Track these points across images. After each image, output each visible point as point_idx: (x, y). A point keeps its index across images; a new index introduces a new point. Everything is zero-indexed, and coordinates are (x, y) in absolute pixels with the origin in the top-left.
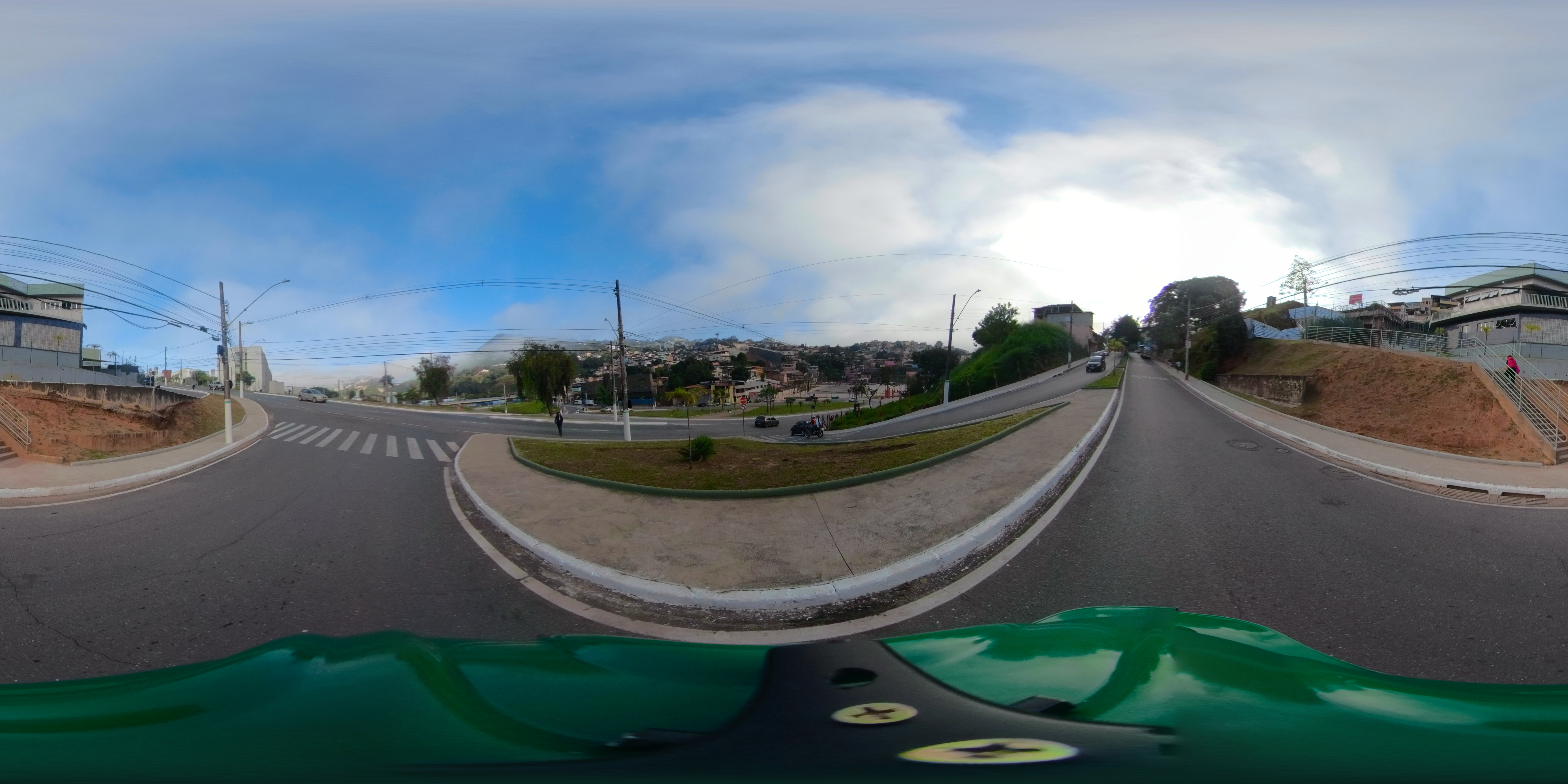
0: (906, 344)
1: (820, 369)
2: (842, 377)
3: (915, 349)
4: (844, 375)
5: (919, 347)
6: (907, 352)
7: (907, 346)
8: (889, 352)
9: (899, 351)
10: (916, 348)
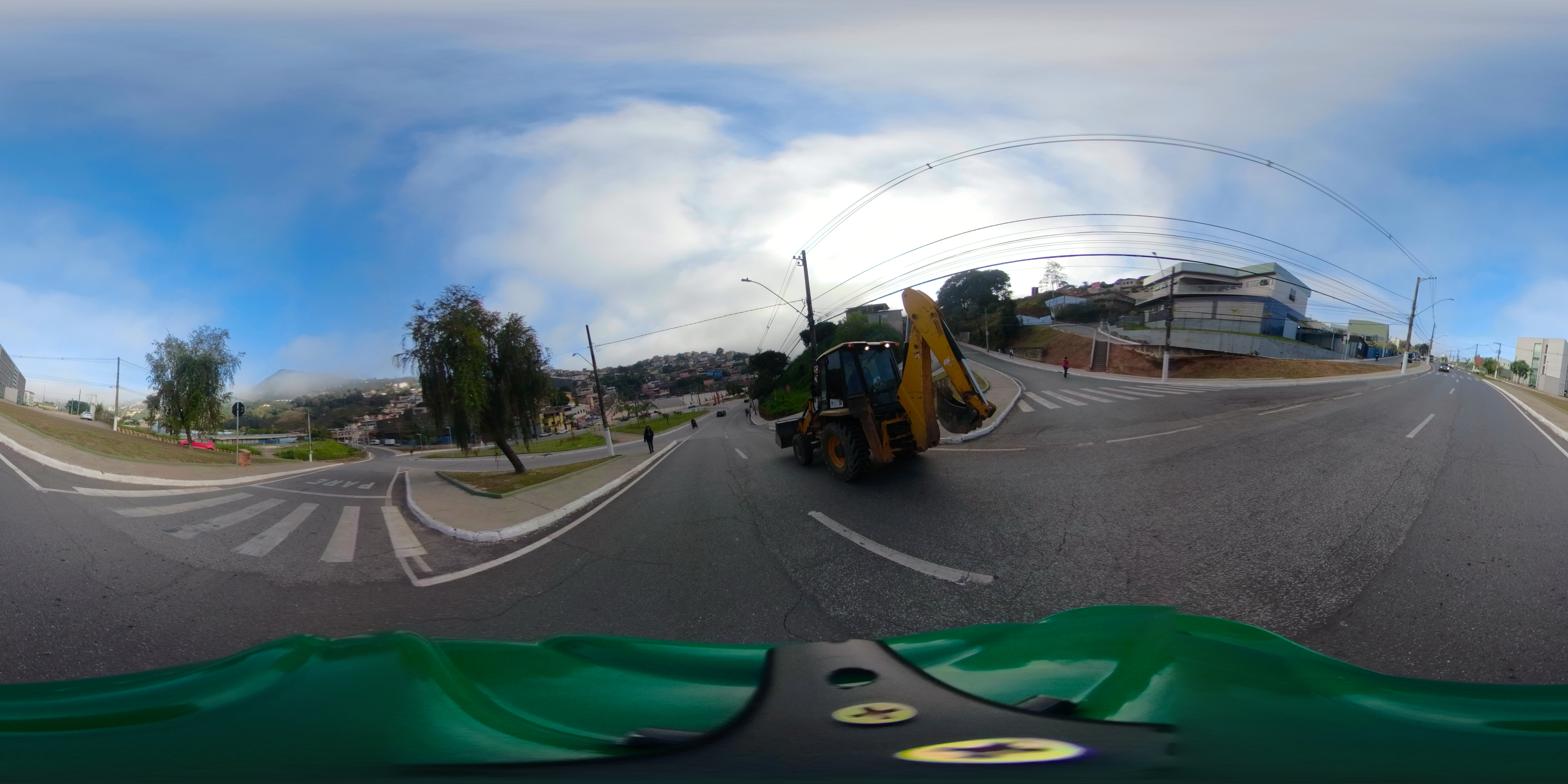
0: (688, 355)
1: (619, 388)
2: (641, 395)
3: (697, 359)
4: (641, 392)
5: (701, 356)
6: (692, 363)
7: (689, 357)
8: (674, 365)
9: (684, 363)
10: (699, 358)
